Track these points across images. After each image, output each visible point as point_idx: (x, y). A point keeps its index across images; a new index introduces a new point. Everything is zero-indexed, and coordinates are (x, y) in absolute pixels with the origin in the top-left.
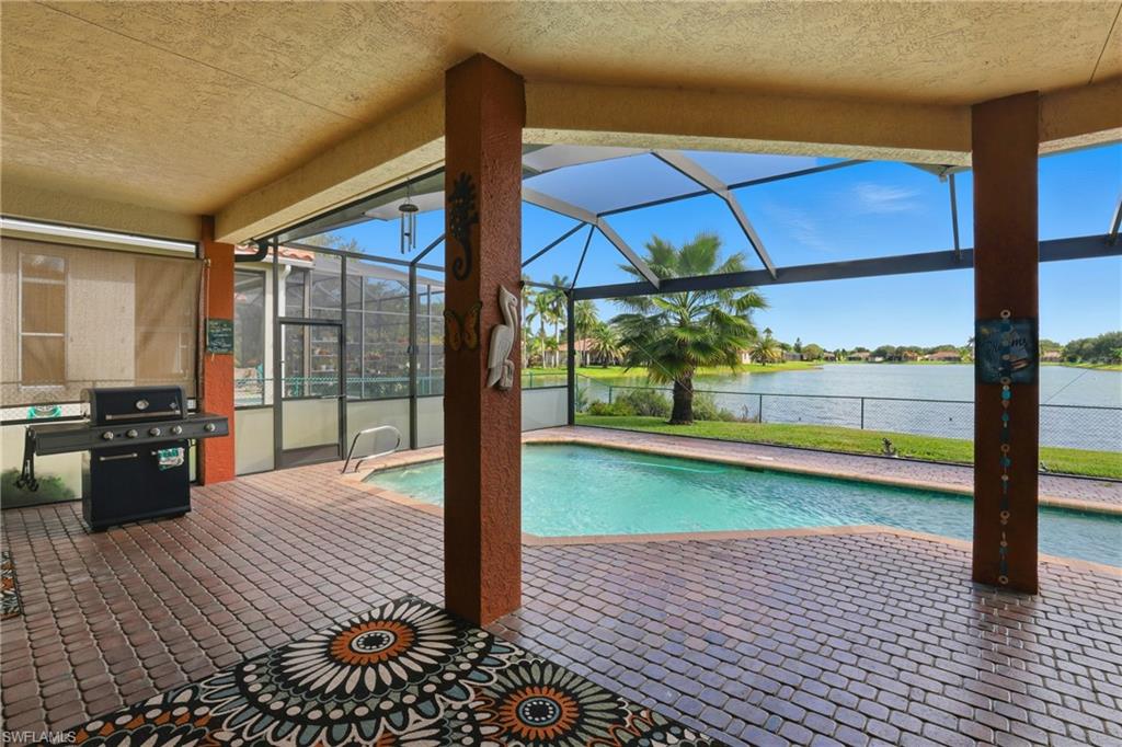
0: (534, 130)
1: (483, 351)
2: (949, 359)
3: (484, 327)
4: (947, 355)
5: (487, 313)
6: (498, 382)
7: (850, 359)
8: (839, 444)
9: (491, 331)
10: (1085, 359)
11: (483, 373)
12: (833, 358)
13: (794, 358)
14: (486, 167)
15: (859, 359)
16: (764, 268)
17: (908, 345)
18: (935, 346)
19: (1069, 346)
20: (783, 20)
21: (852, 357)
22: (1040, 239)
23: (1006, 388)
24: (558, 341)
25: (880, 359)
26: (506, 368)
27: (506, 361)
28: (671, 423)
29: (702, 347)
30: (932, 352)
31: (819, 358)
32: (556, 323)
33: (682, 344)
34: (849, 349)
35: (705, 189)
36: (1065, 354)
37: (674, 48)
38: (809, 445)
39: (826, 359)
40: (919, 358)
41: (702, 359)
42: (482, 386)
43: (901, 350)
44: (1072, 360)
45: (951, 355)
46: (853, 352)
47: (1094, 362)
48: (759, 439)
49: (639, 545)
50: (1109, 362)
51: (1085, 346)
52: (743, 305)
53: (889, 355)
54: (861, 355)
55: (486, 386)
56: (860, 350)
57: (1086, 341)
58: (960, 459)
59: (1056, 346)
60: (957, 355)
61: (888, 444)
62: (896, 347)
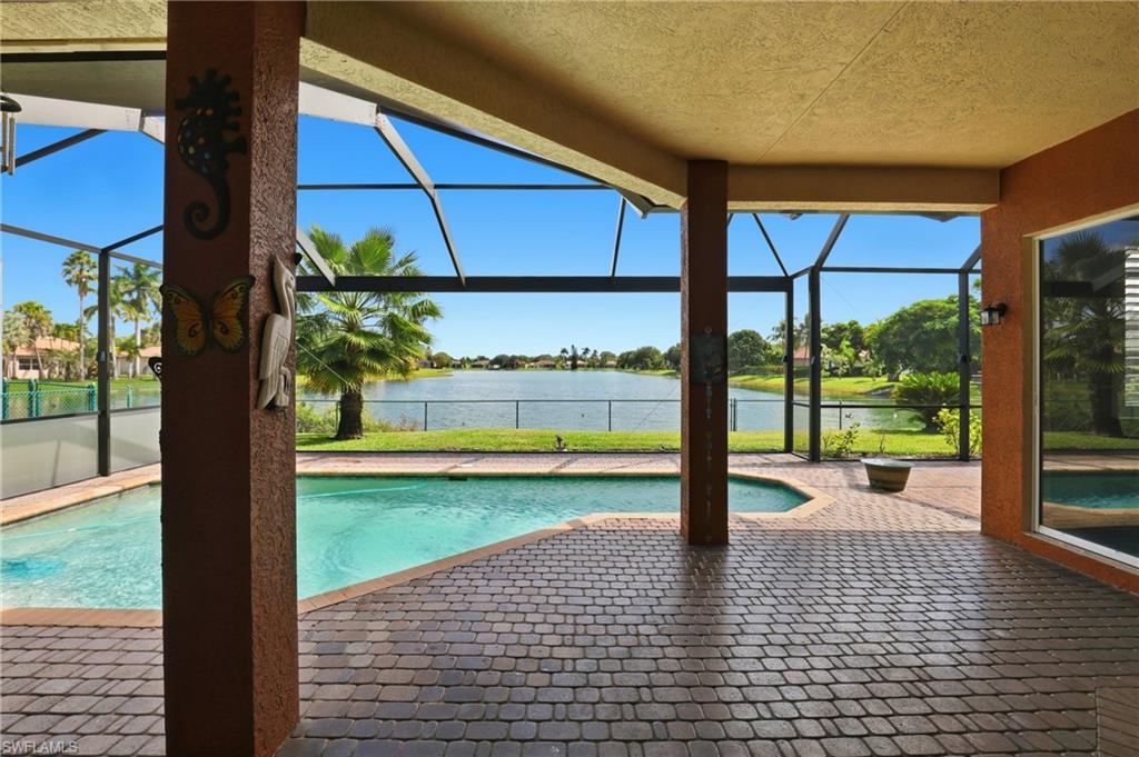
0: (316, 45)
1: (252, 354)
2: (547, 366)
3: (254, 314)
4: (546, 363)
5: (258, 293)
6: (274, 400)
7: (474, 366)
8: (517, 444)
9: (264, 324)
10: (629, 367)
11: (253, 385)
12: (460, 365)
13: (425, 365)
14: (261, 73)
15: (481, 366)
16: (455, 275)
17: (518, 355)
18: (538, 355)
19: (621, 356)
20: (621, 29)
21: (478, 364)
22: (730, 274)
23: (709, 388)
24: (139, 343)
25: (496, 366)
26: (282, 377)
27: (283, 368)
28: (337, 438)
29: (378, 354)
30: (536, 360)
31: (447, 366)
32: (136, 320)
33: (355, 350)
34: (472, 357)
35: (416, 183)
36: (619, 362)
37: (511, 12)
38: (493, 449)
39: (454, 366)
40: (527, 366)
41: (379, 367)
42: (252, 406)
43: (514, 358)
44: (623, 367)
45: (550, 363)
46: (476, 360)
47: (635, 368)
48: (445, 447)
49: (401, 586)
50: (642, 369)
51: (631, 356)
52: (417, 313)
53: (504, 363)
54: (483, 363)
55: (256, 407)
56: (482, 358)
57: (630, 353)
58: (609, 447)
59: (613, 356)
60: (553, 363)
61: (559, 440)
62: (510, 355)
